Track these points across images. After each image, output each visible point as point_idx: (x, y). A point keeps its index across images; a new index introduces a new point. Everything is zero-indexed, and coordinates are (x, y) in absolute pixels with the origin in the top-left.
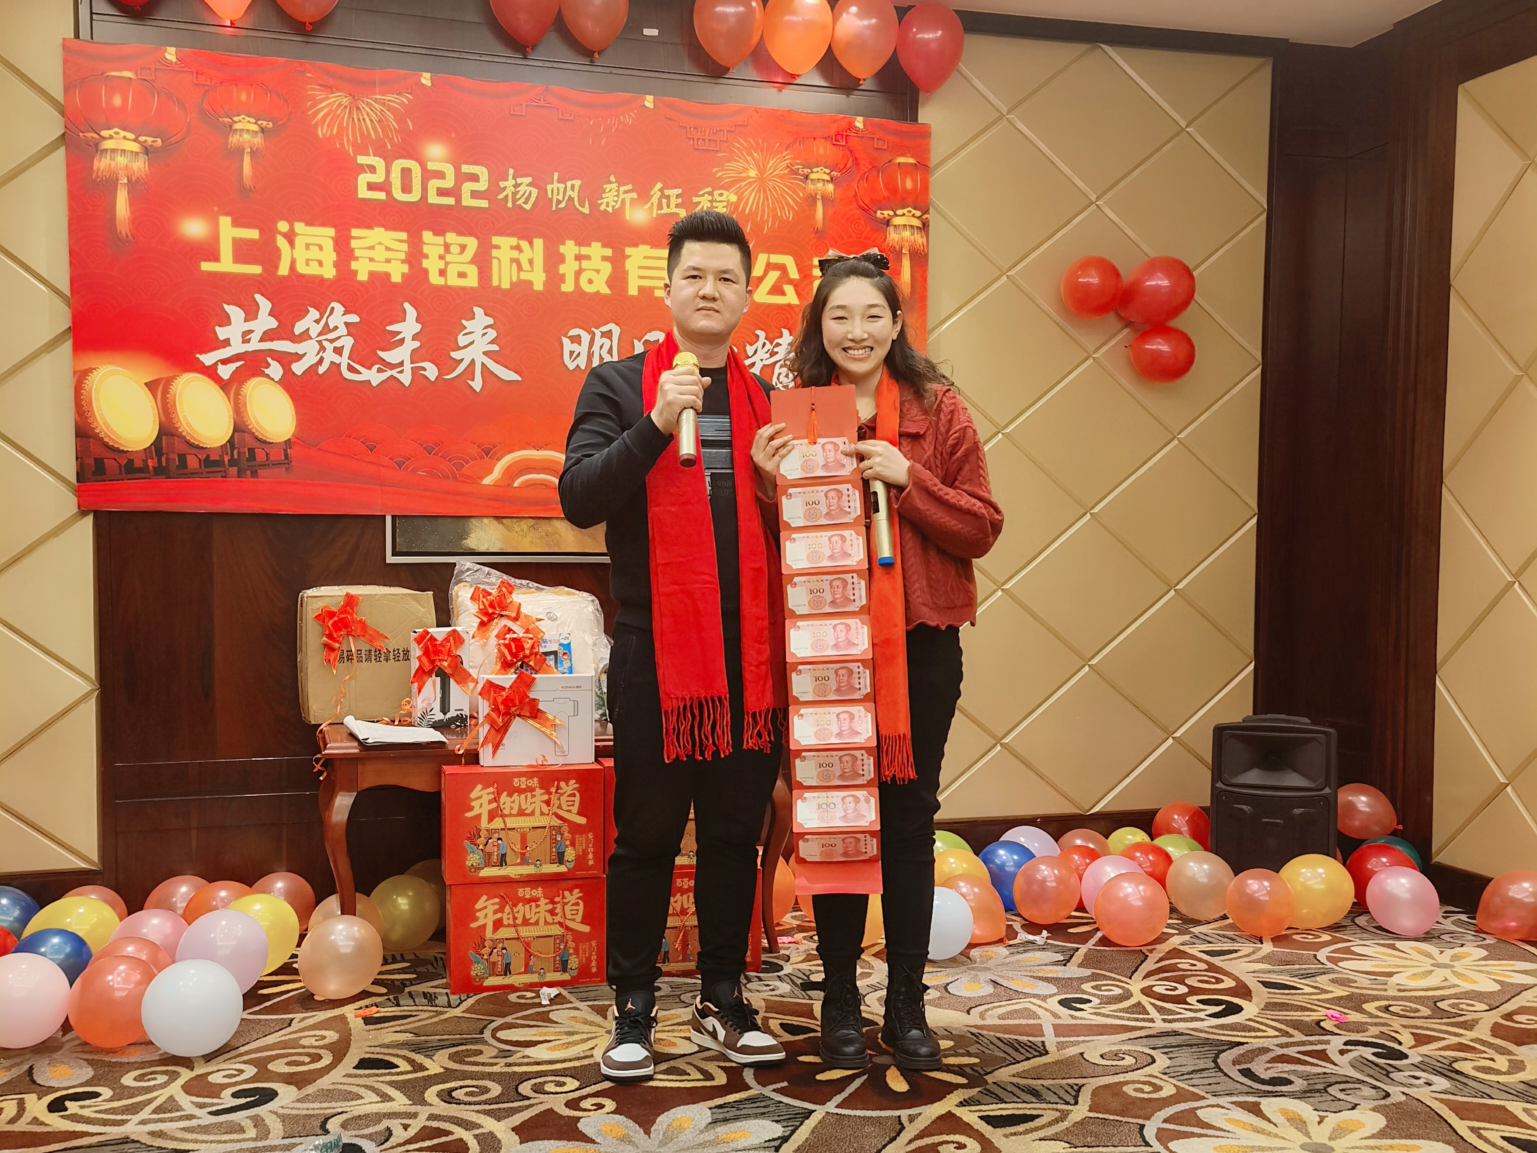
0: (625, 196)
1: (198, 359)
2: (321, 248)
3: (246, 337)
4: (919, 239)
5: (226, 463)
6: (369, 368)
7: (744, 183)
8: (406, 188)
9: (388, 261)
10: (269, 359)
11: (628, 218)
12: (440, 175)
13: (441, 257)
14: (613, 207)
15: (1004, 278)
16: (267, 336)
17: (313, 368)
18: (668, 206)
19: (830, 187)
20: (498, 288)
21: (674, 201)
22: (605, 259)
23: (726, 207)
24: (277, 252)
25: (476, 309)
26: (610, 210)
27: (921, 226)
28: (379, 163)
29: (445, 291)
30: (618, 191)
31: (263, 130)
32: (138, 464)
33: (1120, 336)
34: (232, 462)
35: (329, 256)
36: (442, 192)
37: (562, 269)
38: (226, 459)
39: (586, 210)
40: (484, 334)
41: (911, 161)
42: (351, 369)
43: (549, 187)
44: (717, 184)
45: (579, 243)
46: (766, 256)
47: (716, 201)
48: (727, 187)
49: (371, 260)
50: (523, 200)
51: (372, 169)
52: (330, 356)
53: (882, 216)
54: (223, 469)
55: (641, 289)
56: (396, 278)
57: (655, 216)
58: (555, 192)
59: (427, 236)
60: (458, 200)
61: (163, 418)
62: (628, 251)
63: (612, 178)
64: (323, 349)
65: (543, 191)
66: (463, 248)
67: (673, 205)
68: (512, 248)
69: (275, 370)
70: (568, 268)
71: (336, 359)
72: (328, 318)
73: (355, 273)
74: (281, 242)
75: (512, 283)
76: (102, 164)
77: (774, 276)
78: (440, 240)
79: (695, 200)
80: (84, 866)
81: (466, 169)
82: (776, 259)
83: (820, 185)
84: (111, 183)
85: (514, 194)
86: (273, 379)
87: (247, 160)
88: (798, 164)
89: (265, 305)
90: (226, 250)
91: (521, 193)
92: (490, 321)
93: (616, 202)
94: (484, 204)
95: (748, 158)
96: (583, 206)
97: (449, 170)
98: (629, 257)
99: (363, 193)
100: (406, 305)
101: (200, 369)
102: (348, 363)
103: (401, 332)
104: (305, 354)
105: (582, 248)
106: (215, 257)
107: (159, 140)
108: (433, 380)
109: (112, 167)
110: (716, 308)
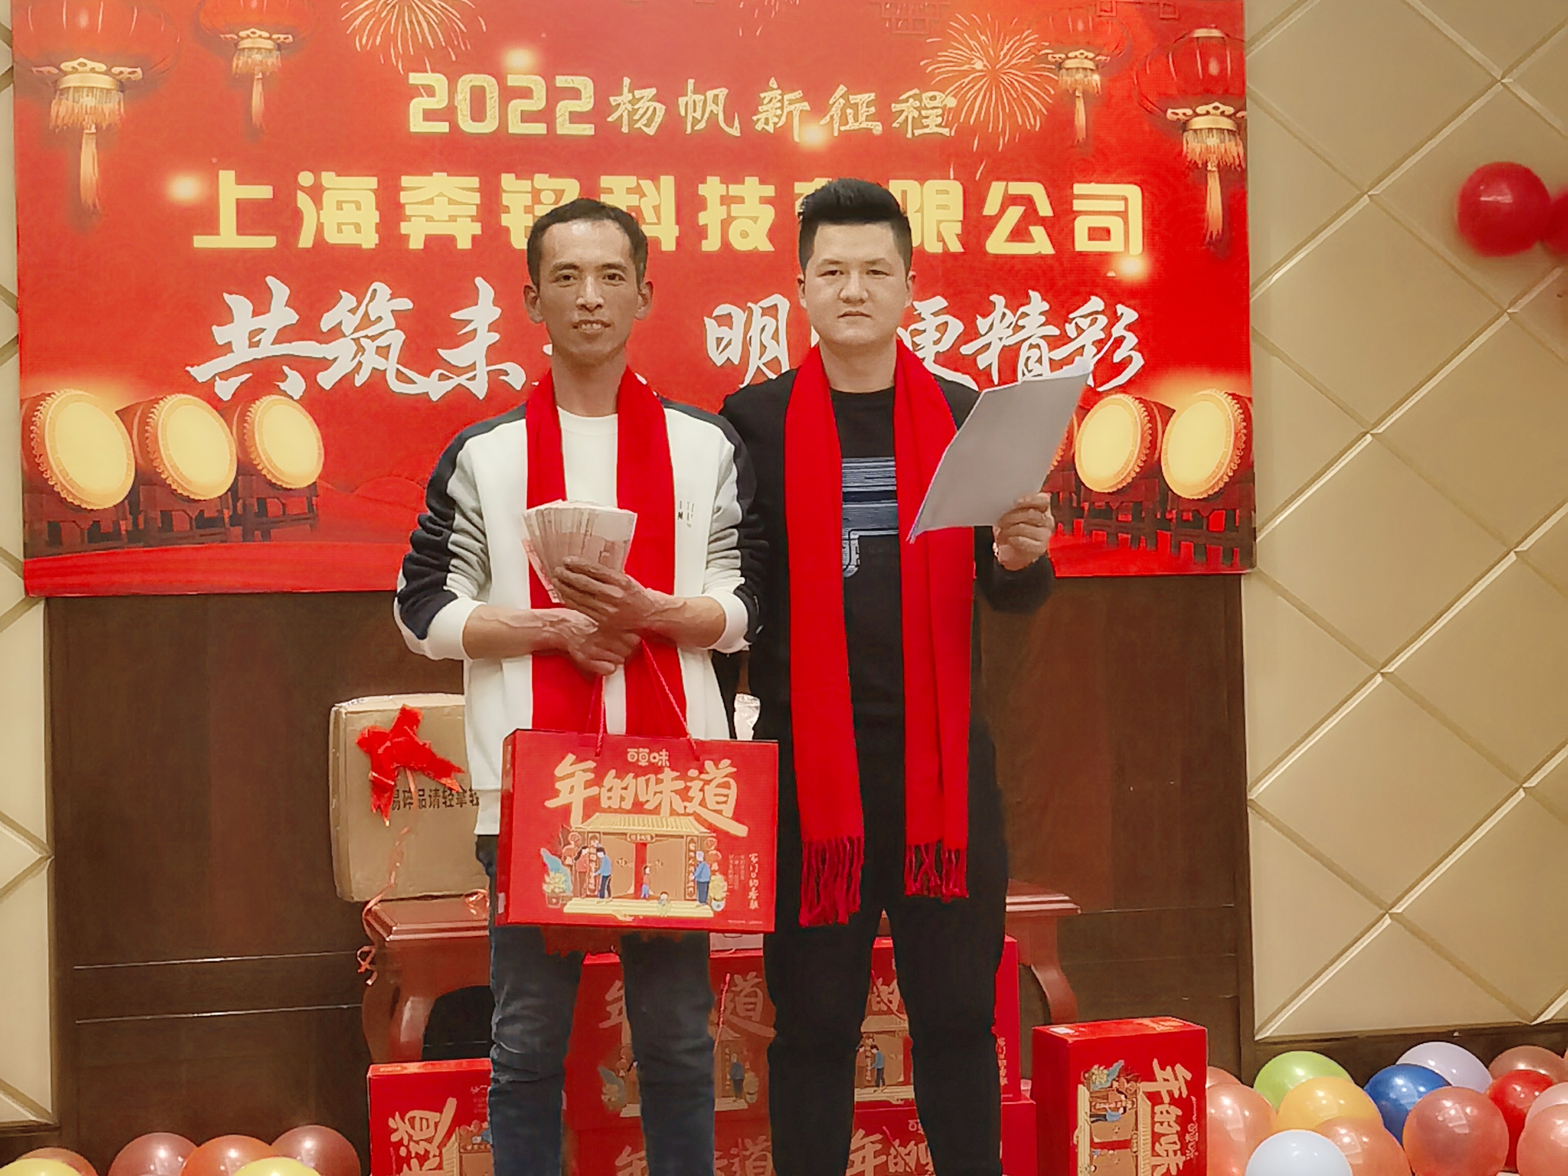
0: (792, 107)
1: (188, 372)
2: (358, 207)
3: (254, 338)
4: (1233, 148)
5: (227, 520)
6: (428, 375)
7: (967, 80)
8: (478, 114)
9: (453, 219)
10: (286, 369)
11: (797, 139)
12: (526, 93)
13: (529, 210)
14: (775, 124)
15: (1365, 199)
16: (284, 335)
17: (348, 378)
18: (856, 120)
19: (1095, 78)
21: (863, 112)
22: (765, 200)
23: (942, 115)
24: (297, 216)
26: (770, 129)
27: (1234, 129)
28: (438, 81)
30: (782, 101)
31: (279, 47)
32: (106, 526)
33: (1549, 280)
34: (235, 520)
35: (370, 217)
36: (527, 117)
37: (703, 218)
38: (226, 513)
39: (735, 131)
41: (1215, 33)
42: (400, 375)
43: (682, 101)
44: (927, 83)
45: (727, 180)
46: (1002, 184)
47: (926, 108)
48: (942, 87)
49: (429, 219)
50: (644, 121)
51: (430, 92)
52: (371, 361)
53: (1176, 117)
54: (223, 530)
56: (464, 243)
57: (836, 134)
58: (690, 107)
59: (508, 180)
60: (551, 125)
61: (140, 461)
63: (773, 83)
64: (361, 349)
65: (671, 107)
66: (559, 195)
67: (862, 118)
68: (629, 191)
69: (295, 384)
70: (710, 218)
71: (381, 364)
72: (367, 305)
73: (406, 238)
74: (303, 201)
76: (62, 109)
77: (1015, 213)
78: (525, 185)
79: (895, 107)
80: (34, 1118)
81: (562, 81)
82: (1018, 188)
83: (1080, 76)
84: (74, 134)
85: (631, 114)
86: (292, 398)
87: (257, 90)
88: (1047, 48)
89: (279, 290)
90: (228, 216)
91: (641, 112)
94: (587, 130)
95: (972, 42)
96: (731, 125)
97: (538, 85)
99: (417, 125)
100: (479, 281)
101: (190, 386)
102: (398, 370)
103: (472, 321)
104: (335, 359)
105: (731, 187)
106: (211, 227)
107: (139, 70)
108: (519, 388)
109: (76, 111)
110: (866, 312)
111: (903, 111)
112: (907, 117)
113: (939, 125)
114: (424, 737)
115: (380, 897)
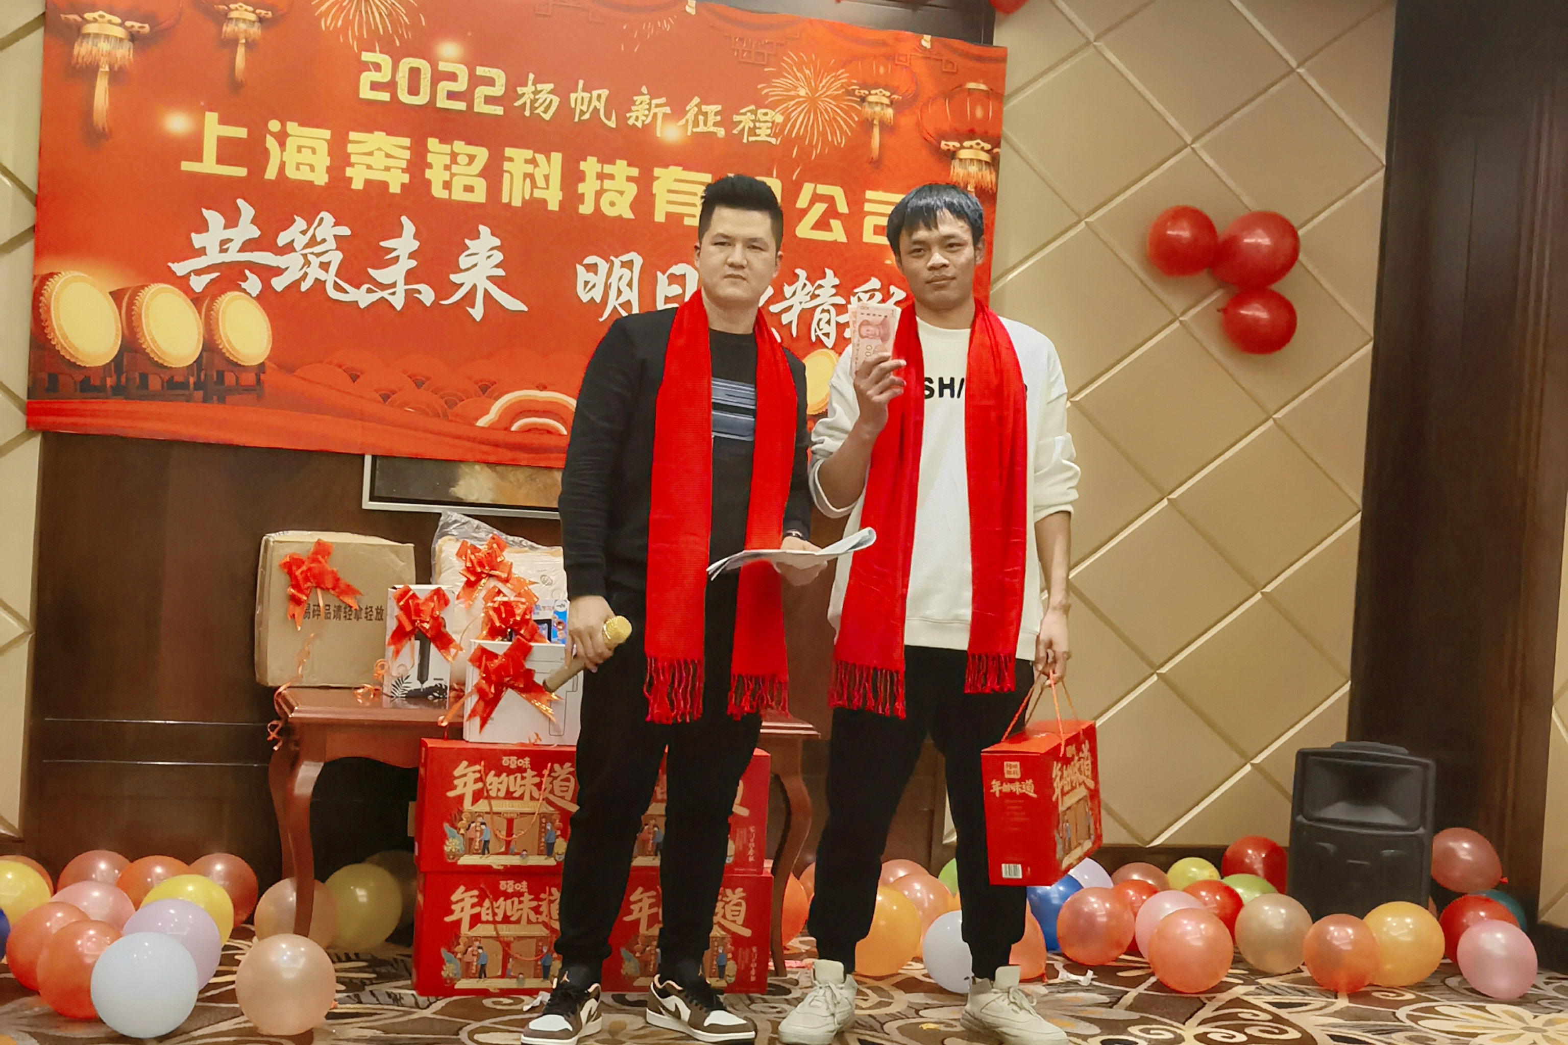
0: (658, 110)
1: (169, 268)
2: (314, 151)
3: (223, 246)
4: (988, 176)
5: (192, 386)
6: (358, 287)
7: (792, 103)
8: (414, 90)
9: (388, 169)
10: (247, 272)
11: (658, 135)
12: (453, 77)
13: (447, 168)
14: (643, 121)
15: (1082, 225)
16: (248, 246)
17: (296, 284)
18: (705, 124)
19: (890, 112)
20: (508, 205)
21: (712, 119)
22: (630, 179)
23: (771, 128)
24: (266, 153)
25: (482, 228)
26: (639, 124)
27: (990, 161)
28: (385, 61)
29: (449, 205)
30: (650, 104)
31: (260, 20)
32: (95, 381)
33: (1214, 298)
34: (198, 386)
35: (323, 160)
36: (451, 96)
37: (581, 188)
38: (192, 380)
39: (612, 124)
40: (489, 257)
41: (983, 87)
42: (337, 287)
43: (573, 96)
44: (762, 102)
45: (603, 161)
46: (812, 186)
47: (759, 121)
48: (773, 106)
49: (369, 167)
50: (542, 108)
51: (378, 67)
52: (315, 272)
53: (946, 148)
54: (187, 392)
55: (668, 215)
56: (395, 189)
57: (689, 134)
58: (579, 101)
59: (433, 143)
60: (470, 105)
61: (126, 332)
62: (657, 172)
63: (644, 90)
64: (307, 263)
65: (565, 101)
66: (472, 158)
67: (710, 123)
68: (527, 162)
69: (253, 284)
70: (587, 188)
71: (322, 275)
72: (315, 229)
73: (350, 180)
74: (271, 143)
75: (524, 202)
76: (82, 49)
77: (819, 208)
78: (446, 148)
79: (736, 118)
80: (4, 833)
81: (481, 71)
82: (823, 189)
83: (878, 109)
84: (90, 71)
85: (534, 101)
86: (250, 295)
87: (241, 51)
88: (854, 84)
89: (247, 211)
90: (210, 150)
91: (540, 101)
92: (497, 242)
93: (647, 116)
94: (499, 111)
95: (799, 74)
96: (609, 119)
97: (462, 72)
98: (658, 178)
100: (404, 219)
101: (171, 278)
102: (335, 282)
103: (395, 250)
104: (287, 268)
105: (605, 166)
106: (198, 157)
107: (147, 26)
108: (428, 304)
109: (94, 53)
110: (743, 276)
111: (740, 122)
112: (744, 128)
113: (769, 136)
114: (333, 564)
115: (288, 685)
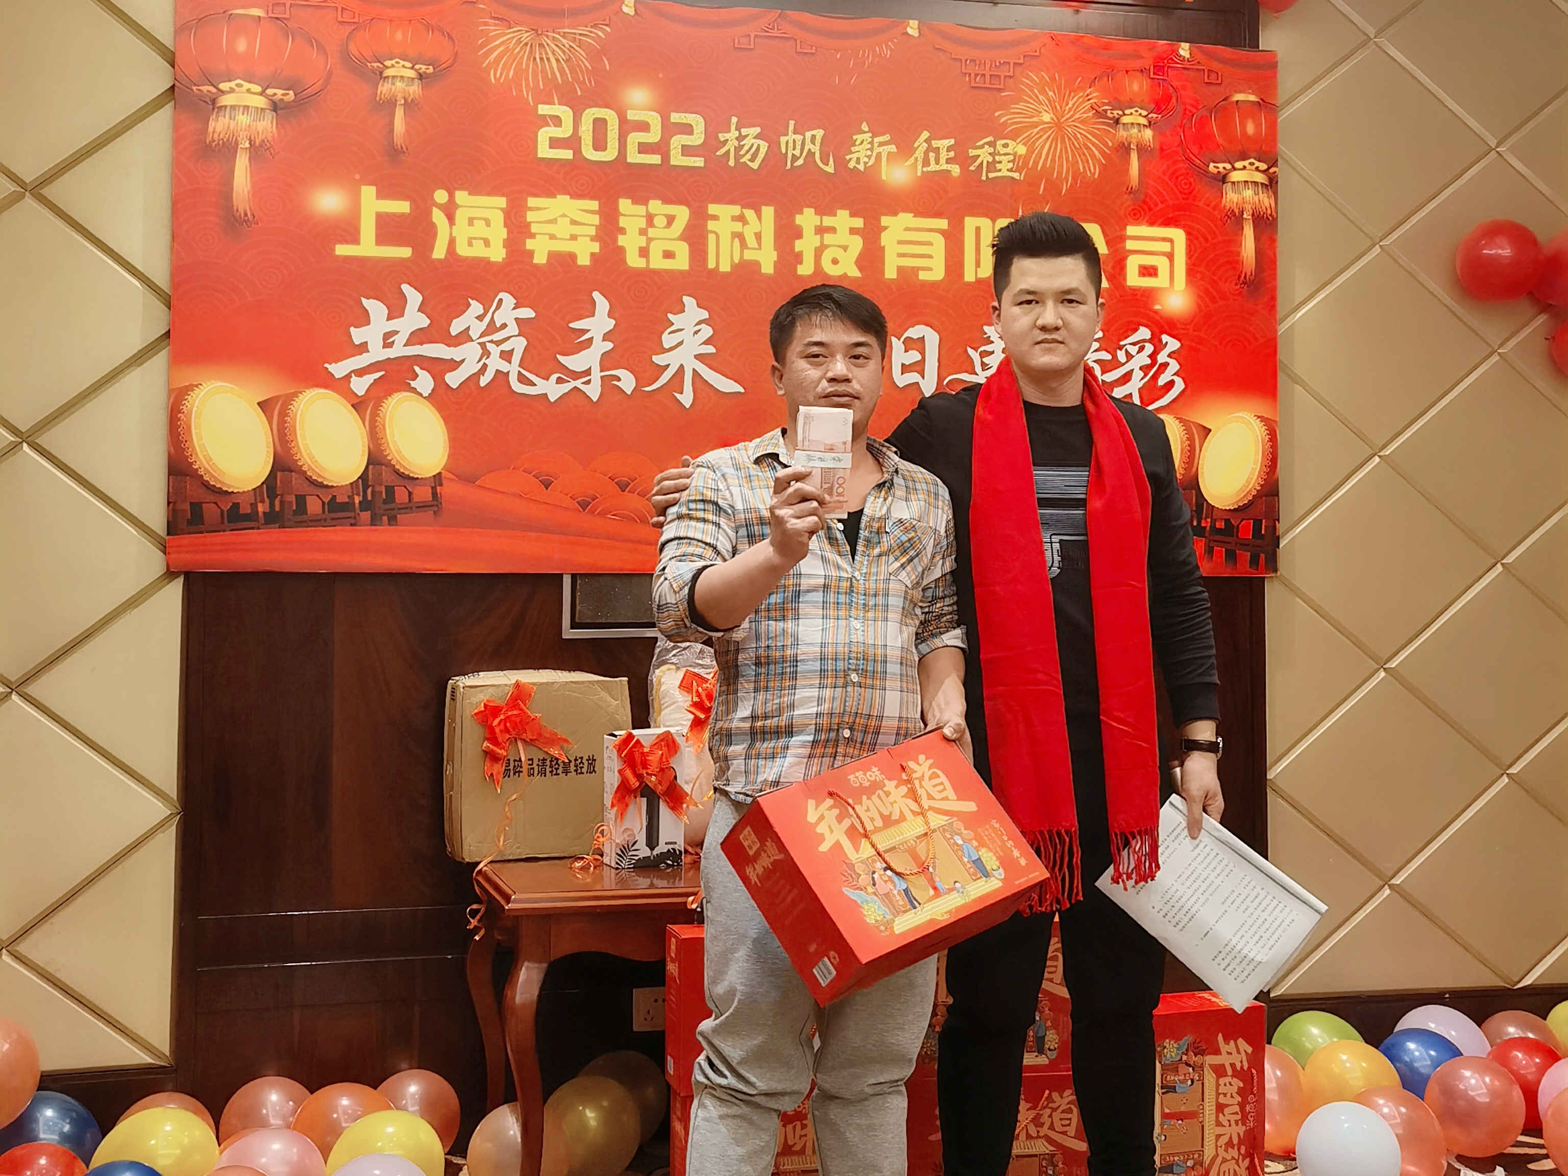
0: (881, 149)
1: (327, 369)
2: (488, 223)
3: (388, 340)
4: (1265, 200)
5: (357, 505)
6: (547, 378)
7: (1036, 130)
8: (599, 144)
9: (574, 238)
10: (417, 368)
11: (884, 178)
12: (644, 127)
13: (643, 232)
14: (866, 163)
15: (1377, 249)
16: (418, 337)
17: (474, 378)
18: (937, 162)
19: (1148, 133)
20: (716, 271)
21: (944, 155)
22: (853, 231)
23: (1013, 161)
24: (433, 227)
25: (685, 299)
26: (861, 167)
27: (1267, 183)
28: (565, 113)
29: (648, 274)
30: (871, 143)
31: (421, 76)
32: (246, 509)
33: (1536, 324)
34: (366, 505)
35: (498, 233)
36: (644, 148)
37: (799, 245)
38: (357, 500)
39: (830, 169)
40: (696, 333)
41: (1252, 98)
42: (522, 379)
43: (783, 140)
44: (1001, 132)
45: (822, 211)
47: (999, 154)
48: (1014, 136)
49: (552, 237)
50: (748, 156)
51: (557, 121)
52: (495, 363)
53: (1216, 171)
54: (352, 514)
55: (900, 269)
56: (584, 260)
57: (919, 174)
58: (791, 145)
59: (625, 205)
60: (666, 157)
61: (279, 449)
62: (885, 220)
63: (865, 127)
64: (486, 353)
65: (774, 145)
66: (670, 220)
67: (943, 160)
68: (734, 219)
69: (424, 382)
70: (806, 245)
71: (504, 366)
72: (493, 313)
73: (531, 254)
74: (438, 217)
75: (734, 266)
76: (219, 125)
78: (641, 210)
79: (972, 152)
80: (152, 1061)
81: (676, 118)
83: (1134, 131)
84: (229, 148)
85: (738, 148)
86: (421, 395)
87: (399, 113)
88: (1106, 104)
89: (414, 298)
90: (368, 228)
91: (746, 148)
92: (705, 314)
93: (869, 157)
94: (698, 162)
95: (1041, 97)
96: (826, 163)
97: (655, 120)
98: (886, 228)
99: (544, 151)
100: (596, 295)
101: (328, 382)
102: (519, 372)
103: (589, 330)
104: (463, 361)
105: (825, 218)
106: (353, 238)
107: (291, 92)
108: (629, 393)
109: (232, 128)
110: (1060, 339)
111: (979, 156)
112: (982, 163)
113: (1010, 170)
114: (535, 711)
115: (490, 859)
